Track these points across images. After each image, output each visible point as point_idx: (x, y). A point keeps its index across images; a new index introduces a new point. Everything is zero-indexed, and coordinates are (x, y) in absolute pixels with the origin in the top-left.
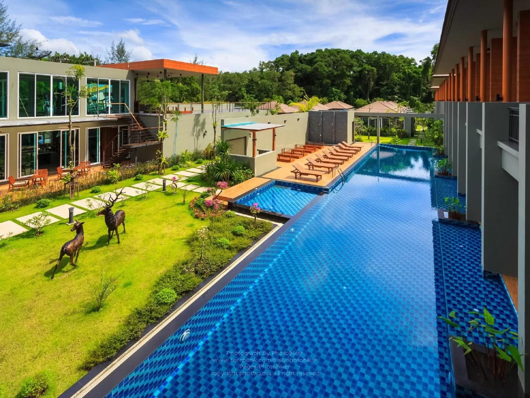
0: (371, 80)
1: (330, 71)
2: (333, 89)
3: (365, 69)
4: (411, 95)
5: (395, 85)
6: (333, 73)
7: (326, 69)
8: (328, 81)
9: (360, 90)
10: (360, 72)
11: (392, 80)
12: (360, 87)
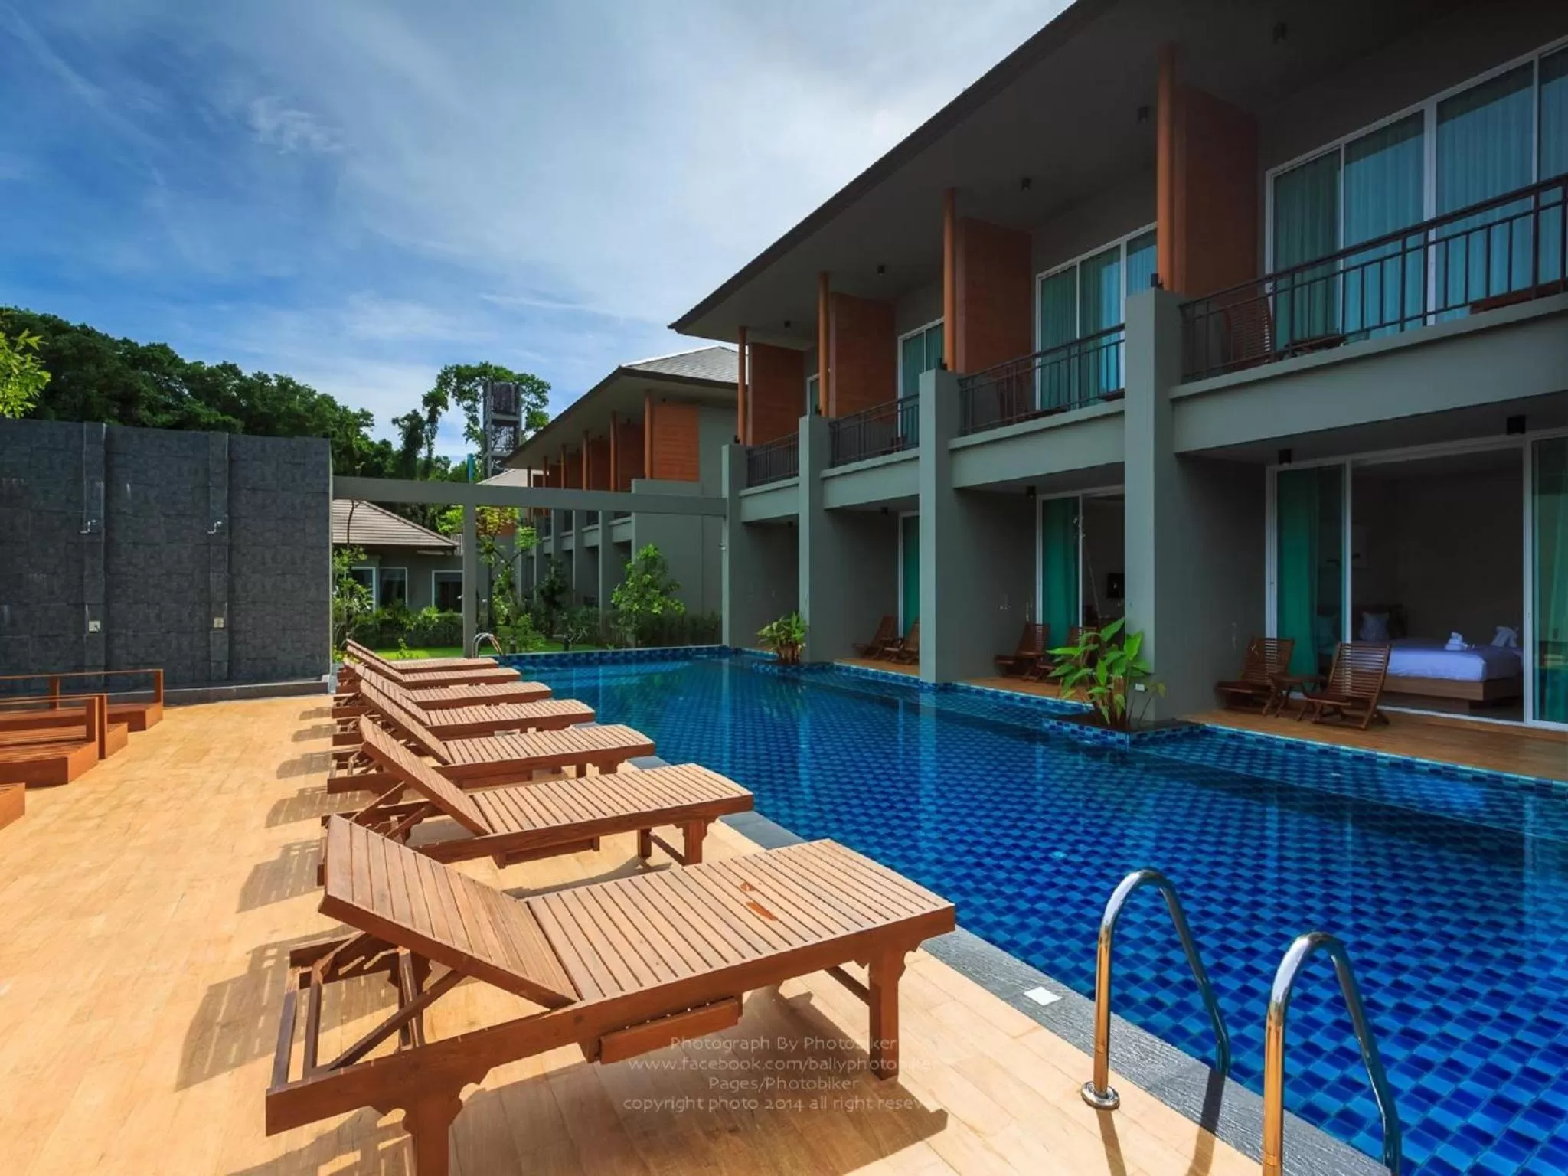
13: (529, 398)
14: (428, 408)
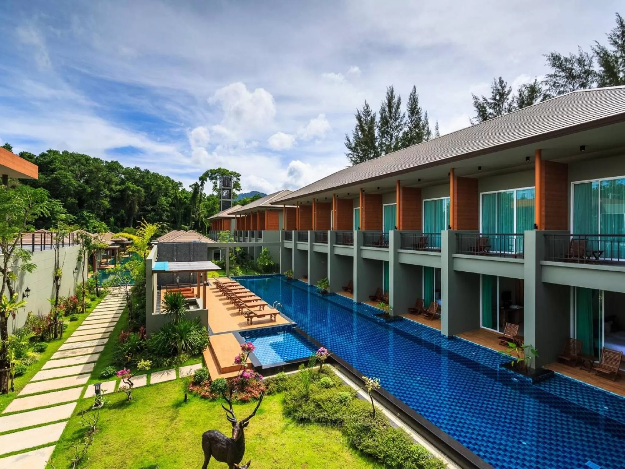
0: (136, 203)
1: (80, 186)
2: (85, 213)
3: (128, 188)
4: (181, 224)
5: (164, 211)
6: (85, 190)
7: (74, 182)
8: (73, 200)
9: (122, 215)
10: (122, 191)
11: (160, 205)
12: (123, 211)
13: (235, 179)
14: (201, 181)
